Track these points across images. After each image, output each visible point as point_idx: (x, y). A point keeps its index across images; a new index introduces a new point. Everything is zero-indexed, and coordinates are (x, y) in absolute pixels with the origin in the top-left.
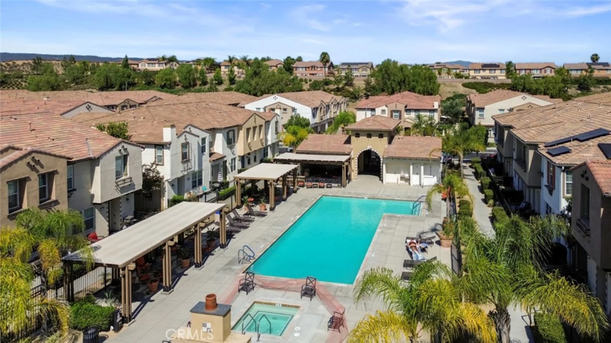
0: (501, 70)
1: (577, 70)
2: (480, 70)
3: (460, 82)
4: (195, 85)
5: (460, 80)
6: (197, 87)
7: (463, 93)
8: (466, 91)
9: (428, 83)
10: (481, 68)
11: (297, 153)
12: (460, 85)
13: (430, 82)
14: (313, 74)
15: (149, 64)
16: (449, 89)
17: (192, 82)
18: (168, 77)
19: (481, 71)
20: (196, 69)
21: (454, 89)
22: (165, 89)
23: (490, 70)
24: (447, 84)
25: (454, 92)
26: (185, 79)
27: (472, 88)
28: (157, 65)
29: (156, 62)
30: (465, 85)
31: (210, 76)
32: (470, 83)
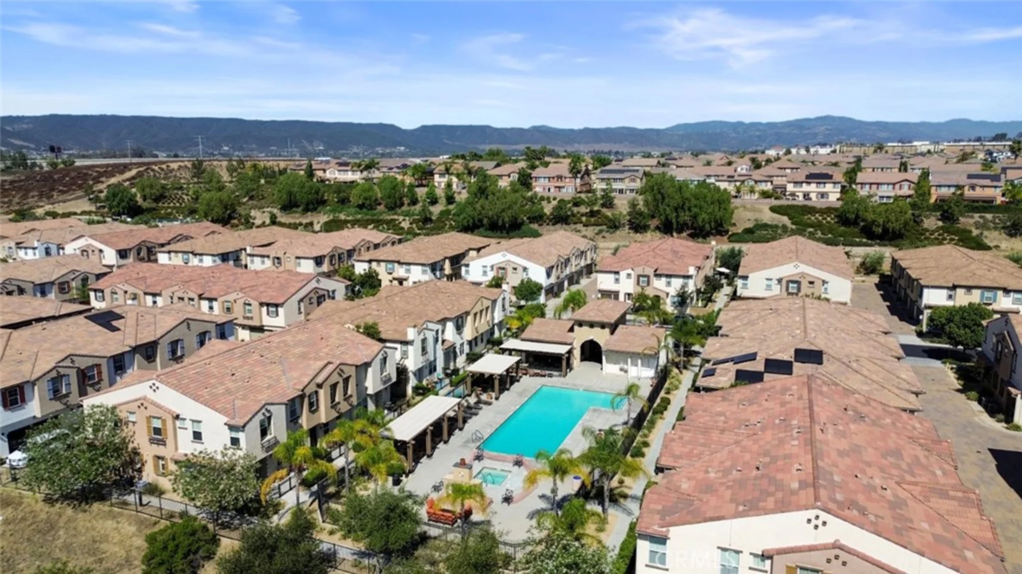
0: (834, 183)
1: (949, 186)
2: (802, 183)
3: (767, 204)
4: (402, 204)
5: (768, 200)
6: (405, 208)
7: (769, 223)
8: (774, 219)
9: (717, 208)
10: (804, 180)
11: (523, 340)
12: (766, 209)
13: (720, 208)
14: (559, 187)
15: (339, 171)
16: (749, 215)
17: (398, 202)
18: (366, 195)
19: (804, 185)
20: (403, 182)
21: (757, 216)
22: (365, 210)
23: (817, 183)
24: (748, 206)
25: (756, 220)
26: (390, 197)
27: (783, 214)
28: (350, 173)
29: (349, 168)
30: (773, 209)
31: (421, 192)
32: (780, 207)
